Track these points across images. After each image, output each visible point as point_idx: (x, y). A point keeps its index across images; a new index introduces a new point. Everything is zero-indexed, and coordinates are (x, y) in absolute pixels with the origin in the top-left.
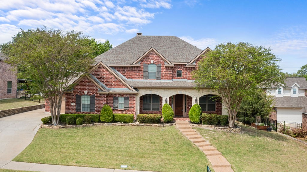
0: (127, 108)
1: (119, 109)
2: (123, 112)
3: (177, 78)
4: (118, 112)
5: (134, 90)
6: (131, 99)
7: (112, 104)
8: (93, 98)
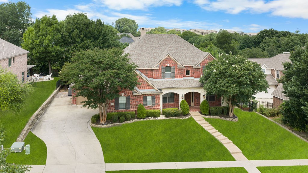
0: (153, 105)
1: (147, 106)
2: (151, 108)
3: (187, 77)
4: (147, 108)
5: (159, 91)
6: (156, 98)
7: (142, 102)
8: (128, 99)
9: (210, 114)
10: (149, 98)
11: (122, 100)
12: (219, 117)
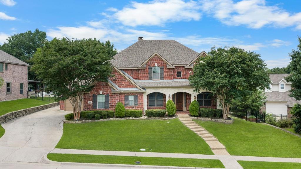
1: (129, 106)
2: (133, 108)
3: (178, 78)
4: (129, 108)
5: (142, 89)
6: (139, 97)
7: (123, 101)
8: (107, 97)
9: (200, 116)
10: (131, 98)
11: (101, 99)
12: (210, 119)
